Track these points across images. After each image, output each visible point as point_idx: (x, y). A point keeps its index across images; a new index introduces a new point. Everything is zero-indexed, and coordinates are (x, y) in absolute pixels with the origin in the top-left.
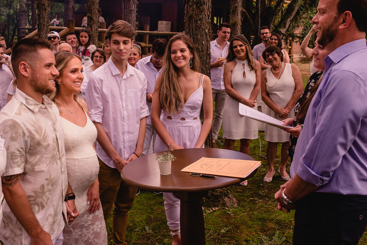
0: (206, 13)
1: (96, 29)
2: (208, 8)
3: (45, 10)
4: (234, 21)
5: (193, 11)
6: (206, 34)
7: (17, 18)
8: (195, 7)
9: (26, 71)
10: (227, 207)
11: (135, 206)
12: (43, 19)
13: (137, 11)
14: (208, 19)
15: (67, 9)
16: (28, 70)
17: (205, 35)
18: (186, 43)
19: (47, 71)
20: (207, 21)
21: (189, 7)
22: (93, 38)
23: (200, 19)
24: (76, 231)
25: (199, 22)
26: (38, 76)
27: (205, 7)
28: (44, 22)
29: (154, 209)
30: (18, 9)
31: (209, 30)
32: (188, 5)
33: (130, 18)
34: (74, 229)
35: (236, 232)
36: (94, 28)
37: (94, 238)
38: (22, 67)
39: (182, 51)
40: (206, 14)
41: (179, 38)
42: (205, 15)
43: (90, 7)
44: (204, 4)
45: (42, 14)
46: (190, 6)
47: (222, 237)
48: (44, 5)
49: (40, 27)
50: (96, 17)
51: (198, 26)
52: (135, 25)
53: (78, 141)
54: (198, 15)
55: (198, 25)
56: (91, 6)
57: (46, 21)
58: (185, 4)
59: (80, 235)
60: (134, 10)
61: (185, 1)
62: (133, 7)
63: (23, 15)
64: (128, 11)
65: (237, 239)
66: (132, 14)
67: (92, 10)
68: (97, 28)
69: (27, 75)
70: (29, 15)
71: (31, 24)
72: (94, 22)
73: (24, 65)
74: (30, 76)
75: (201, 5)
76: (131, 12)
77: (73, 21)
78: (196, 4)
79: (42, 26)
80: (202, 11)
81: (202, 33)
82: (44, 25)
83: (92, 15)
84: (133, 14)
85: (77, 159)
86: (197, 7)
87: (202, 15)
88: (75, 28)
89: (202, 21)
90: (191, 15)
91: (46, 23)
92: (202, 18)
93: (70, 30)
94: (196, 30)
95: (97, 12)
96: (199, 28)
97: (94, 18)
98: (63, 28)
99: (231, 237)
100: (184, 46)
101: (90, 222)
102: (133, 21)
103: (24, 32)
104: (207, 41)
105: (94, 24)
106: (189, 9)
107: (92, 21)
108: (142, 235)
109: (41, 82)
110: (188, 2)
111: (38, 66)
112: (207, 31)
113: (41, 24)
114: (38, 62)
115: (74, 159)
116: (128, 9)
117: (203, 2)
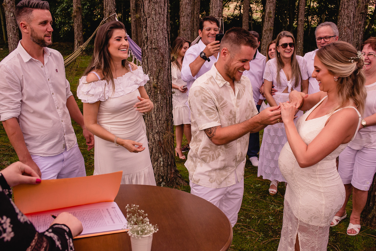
9: (225, 55)
38: (224, 51)
74: (227, 61)
114: (237, 55)
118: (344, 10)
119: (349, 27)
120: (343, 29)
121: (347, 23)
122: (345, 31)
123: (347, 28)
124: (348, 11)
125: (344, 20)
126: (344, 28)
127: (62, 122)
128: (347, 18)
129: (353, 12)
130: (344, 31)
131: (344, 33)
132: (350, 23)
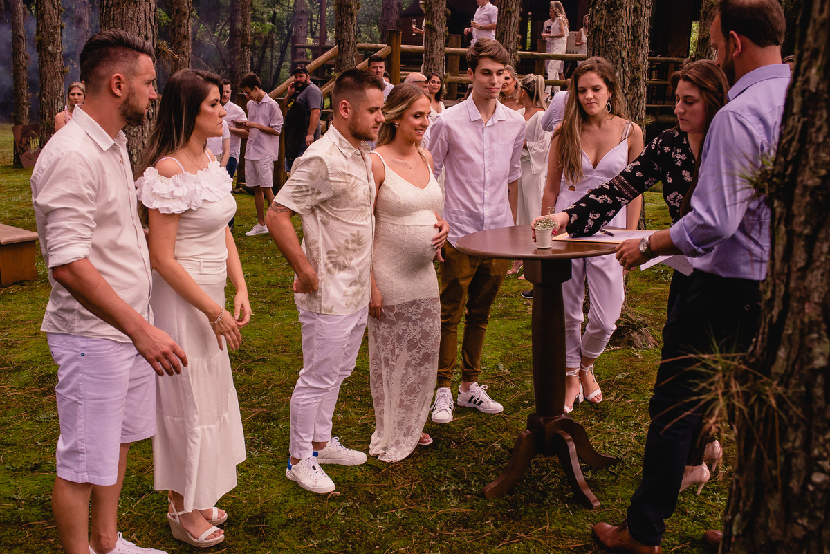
0: (624, 22)
1: (441, 49)
2: (628, 15)
3: (352, 15)
4: (706, 32)
5: (601, 19)
6: (623, 59)
7: (288, 25)
8: (604, 12)
9: (346, 111)
10: (636, 347)
11: (487, 340)
12: (347, 32)
13: (520, 13)
14: (628, 33)
15: (388, 9)
16: (349, 110)
17: (620, 61)
18: (602, 77)
19: (372, 117)
20: (625, 38)
21: (594, 12)
22: (434, 65)
23: (613, 34)
24: (400, 323)
25: (611, 39)
26: (359, 120)
27: (623, 12)
28: (350, 36)
29: (516, 344)
30: (291, 8)
31: (628, 52)
32: (593, 9)
33: (507, 27)
34: (398, 320)
35: (641, 379)
36: (437, 47)
37: (420, 338)
38: (343, 106)
39: (596, 89)
40: (624, 24)
41: (591, 69)
42: (623, 27)
43: (431, 8)
44: (622, 8)
45: (347, 23)
46: (597, 11)
47: (616, 383)
48: (351, 6)
49: (342, 46)
50: (441, 27)
51: (609, 45)
52: (515, 40)
53: (413, 207)
54: (610, 27)
55: (609, 43)
56: (433, 6)
57: (352, 35)
58: (589, 7)
59: (405, 330)
60: (514, 11)
61: (590, 3)
62: (514, 5)
63: (301, 20)
64: (503, 12)
65: (639, 387)
66: (510, 19)
67: (433, 13)
68: (443, 46)
69: (346, 117)
70: (311, 20)
71: (317, 38)
72: (436, 35)
73: (346, 104)
74: (350, 119)
75: (616, 9)
76: (508, 15)
77: (398, 33)
78: (607, 7)
79: (346, 44)
80: (617, 20)
81: (615, 57)
82: (349, 43)
83: (433, 23)
84: (513, 19)
85: (407, 226)
86: (609, 12)
87: (617, 27)
88: (402, 46)
89: (616, 37)
90: (597, 26)
91: (352, 39)
92: (616, 32)
93: (392, 50)
94: (606, 53)
95: (442, 17)
96: (611, 49)
97: (438, 28)
98: (380, 45)
99: (631, 384)
100: (599, 82)
101: (419, 316)
102: (512, 34)
103: (303, 53)
104: (623, 72)
105: (436, 39)
106: (594, 16)
107: (434, 35)
108: (492, 375)
109: (361, 129)
110: (594, 3)
111: (361, 108)
112: (624, 54)
113: (344, 39)
114: (362, 104)
115: (404, 226)
116: (504, 9)
117: (620, 5)
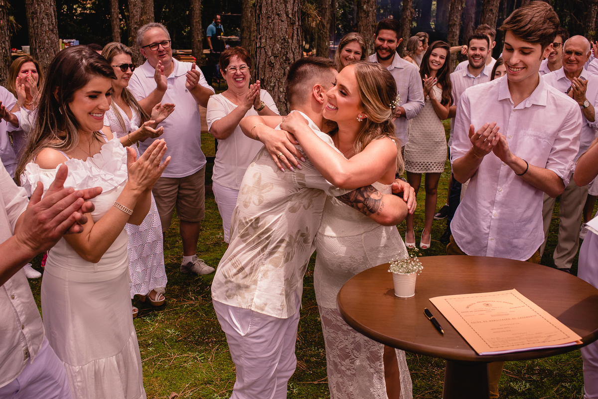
9: (320, 96)
16: (322, 94)
38: (316, 91)
69: (322, 102)
73: (319, 88)
118: (38, 5)
119: (52, 31)
120: (44, 35)
121: (49, 25)
122: (48, 37)
123: (50, 32)
124: (46, 5)
125: (42, 20)
126: (46, 33)
127: (13, 298)
128: (46, 17)
129: (52, 7)
130: (46, 37)
131: (47, 41)
132: (53, 24)
